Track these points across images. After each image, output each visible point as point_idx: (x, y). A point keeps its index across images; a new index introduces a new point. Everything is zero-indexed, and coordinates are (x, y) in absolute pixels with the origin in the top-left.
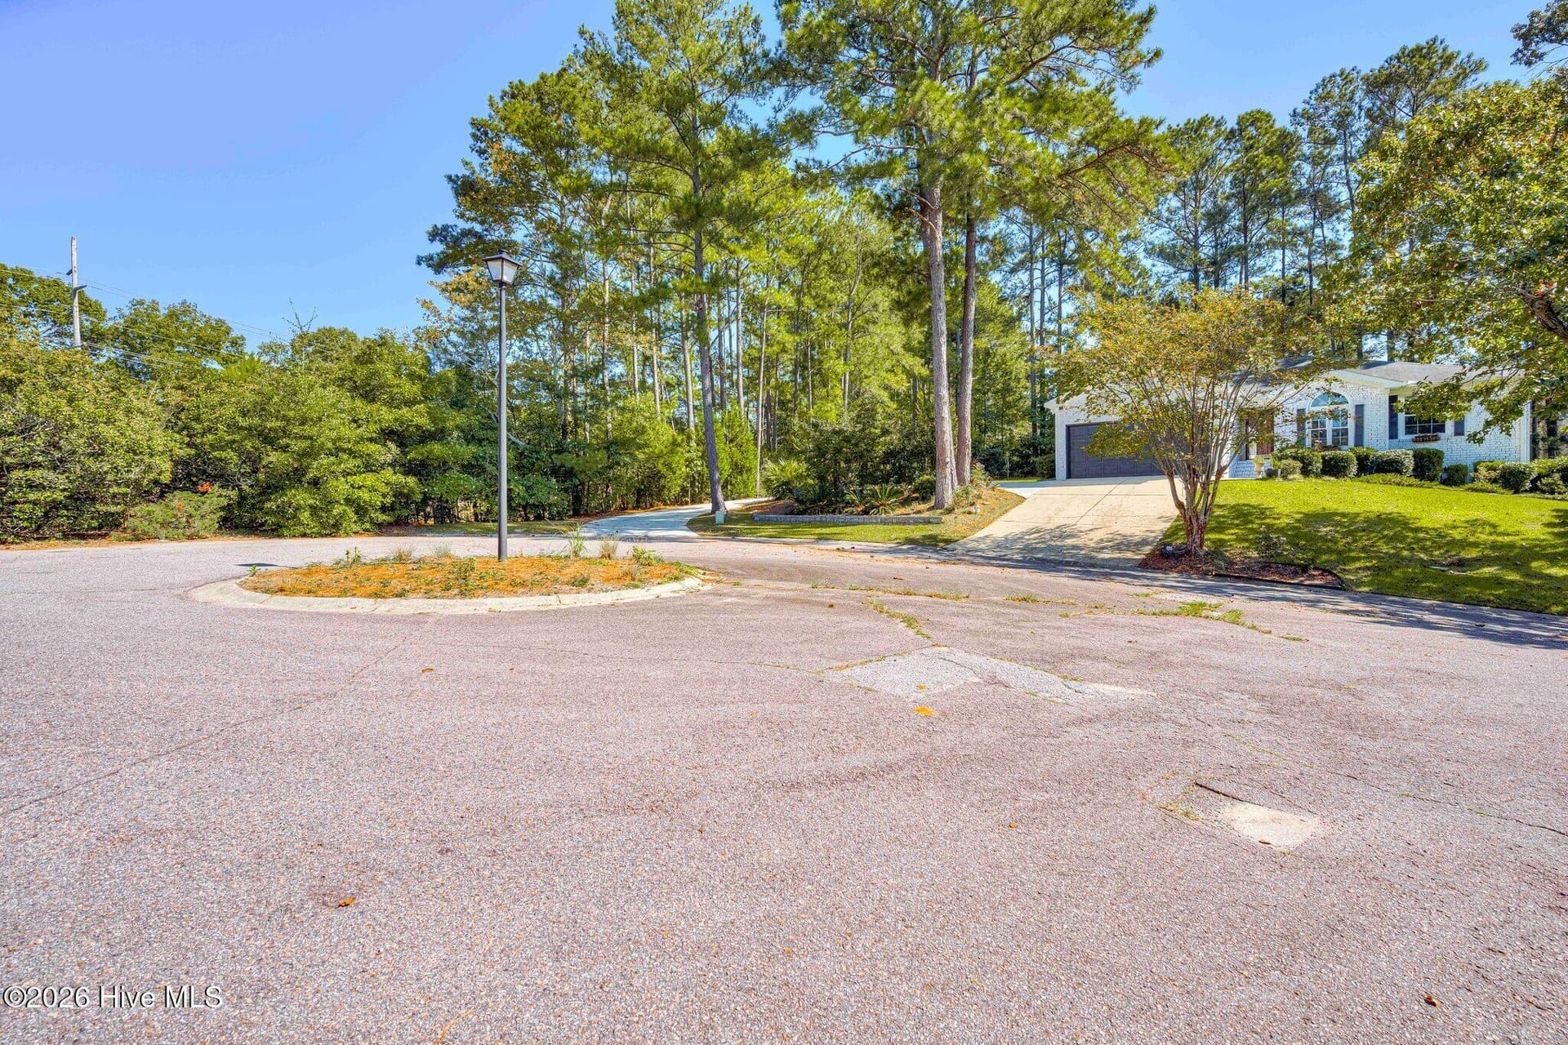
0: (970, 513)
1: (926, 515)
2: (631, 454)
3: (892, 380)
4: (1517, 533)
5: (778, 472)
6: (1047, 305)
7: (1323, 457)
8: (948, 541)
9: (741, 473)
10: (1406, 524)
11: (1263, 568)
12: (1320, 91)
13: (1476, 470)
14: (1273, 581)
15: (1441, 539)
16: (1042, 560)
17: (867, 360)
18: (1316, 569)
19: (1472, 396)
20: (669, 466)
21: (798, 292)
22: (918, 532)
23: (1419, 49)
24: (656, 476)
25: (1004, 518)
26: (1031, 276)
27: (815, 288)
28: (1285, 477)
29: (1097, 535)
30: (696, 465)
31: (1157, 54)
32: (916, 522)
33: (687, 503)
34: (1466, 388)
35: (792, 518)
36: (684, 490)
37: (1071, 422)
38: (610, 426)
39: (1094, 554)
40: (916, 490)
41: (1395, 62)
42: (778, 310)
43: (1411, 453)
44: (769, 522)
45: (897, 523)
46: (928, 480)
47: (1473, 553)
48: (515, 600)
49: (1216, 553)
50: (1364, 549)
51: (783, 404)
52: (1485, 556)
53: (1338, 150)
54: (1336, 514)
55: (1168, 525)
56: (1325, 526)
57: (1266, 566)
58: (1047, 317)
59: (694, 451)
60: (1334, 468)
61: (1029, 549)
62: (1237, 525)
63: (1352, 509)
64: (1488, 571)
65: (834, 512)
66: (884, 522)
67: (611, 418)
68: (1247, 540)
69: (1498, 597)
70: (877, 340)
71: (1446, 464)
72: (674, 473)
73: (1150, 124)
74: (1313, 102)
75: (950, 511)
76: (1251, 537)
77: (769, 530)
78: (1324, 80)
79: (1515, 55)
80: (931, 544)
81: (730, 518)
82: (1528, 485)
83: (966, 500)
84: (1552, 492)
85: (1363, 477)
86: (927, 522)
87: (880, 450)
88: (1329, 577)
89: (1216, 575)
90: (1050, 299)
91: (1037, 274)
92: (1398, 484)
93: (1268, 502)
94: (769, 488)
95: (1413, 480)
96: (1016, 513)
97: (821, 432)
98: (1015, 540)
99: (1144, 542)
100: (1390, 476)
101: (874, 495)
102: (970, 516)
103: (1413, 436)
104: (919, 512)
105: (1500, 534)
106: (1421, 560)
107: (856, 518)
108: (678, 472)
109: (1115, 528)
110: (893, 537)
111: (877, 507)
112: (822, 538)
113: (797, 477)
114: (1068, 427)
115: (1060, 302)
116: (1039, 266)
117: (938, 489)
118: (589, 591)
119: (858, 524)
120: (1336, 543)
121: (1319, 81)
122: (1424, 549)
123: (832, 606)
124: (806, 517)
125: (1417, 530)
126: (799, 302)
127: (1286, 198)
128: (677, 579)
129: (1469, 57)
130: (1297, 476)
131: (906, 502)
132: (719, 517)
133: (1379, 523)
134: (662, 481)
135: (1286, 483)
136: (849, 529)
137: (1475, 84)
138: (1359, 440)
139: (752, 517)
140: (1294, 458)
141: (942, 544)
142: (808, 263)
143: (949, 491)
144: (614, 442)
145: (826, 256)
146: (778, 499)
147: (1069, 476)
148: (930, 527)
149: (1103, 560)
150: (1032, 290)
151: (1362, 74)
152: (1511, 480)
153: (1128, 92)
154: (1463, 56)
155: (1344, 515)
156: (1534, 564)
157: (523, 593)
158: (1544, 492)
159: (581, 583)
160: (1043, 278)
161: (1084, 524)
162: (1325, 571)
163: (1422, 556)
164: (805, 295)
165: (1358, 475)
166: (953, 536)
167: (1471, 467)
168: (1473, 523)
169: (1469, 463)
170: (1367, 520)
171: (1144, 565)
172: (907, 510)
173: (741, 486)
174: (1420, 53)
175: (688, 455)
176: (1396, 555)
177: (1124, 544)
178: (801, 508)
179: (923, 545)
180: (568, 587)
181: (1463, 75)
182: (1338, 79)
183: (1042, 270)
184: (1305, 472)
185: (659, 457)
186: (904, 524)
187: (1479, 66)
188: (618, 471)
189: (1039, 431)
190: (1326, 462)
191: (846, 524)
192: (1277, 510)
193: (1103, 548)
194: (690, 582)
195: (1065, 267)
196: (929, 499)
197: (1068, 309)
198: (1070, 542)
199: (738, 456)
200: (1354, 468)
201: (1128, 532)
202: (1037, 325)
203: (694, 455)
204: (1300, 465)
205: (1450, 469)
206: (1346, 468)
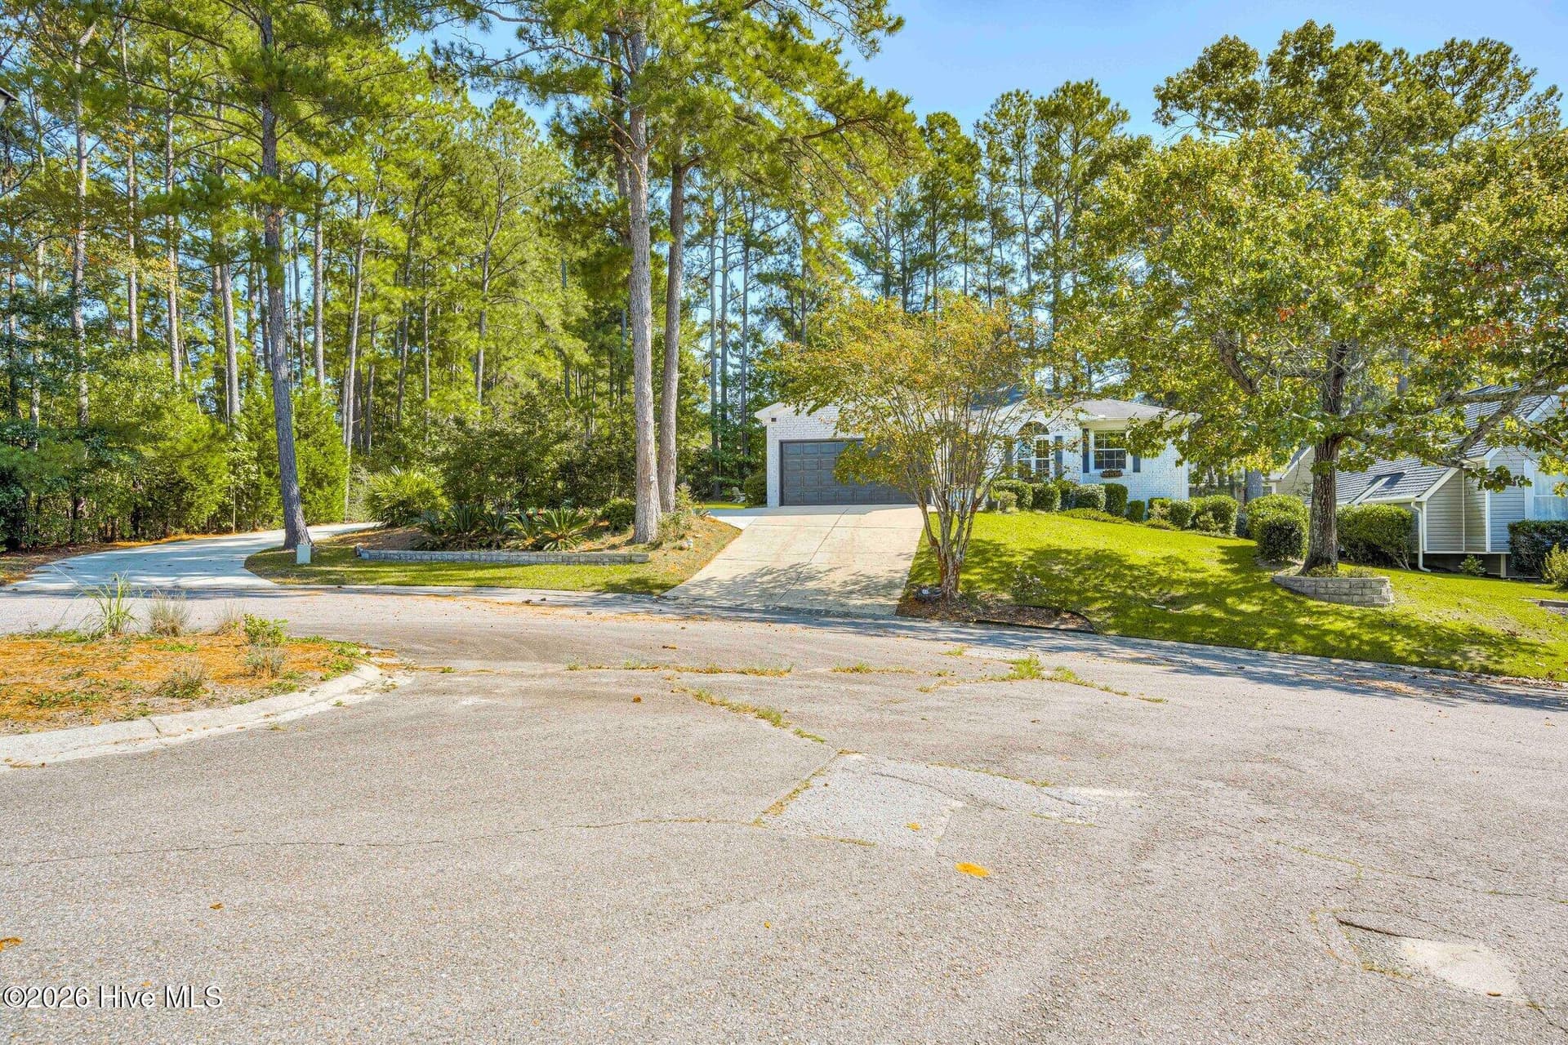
0: (681, 549)
1: (625, 551)
2: (132, 451)
3: (542, 366)
4: (1202, 570)
5: (391, 486)
6: (729, 291)
7: (1033, 489)
8: (664, 587)
9: (319, 485)
10: (1120, 561)
11: (1018, 612)
12: (1000, 106)
13: (1151, 506)
14: (1031, 627)
15: (1149, 578)
16: (788, 610)
17: (508, 335)
18: (1067, 612)
19: (1169, 434)
20: (201, 471)
21: (413, 229)
22: (621, 575)
23: (1079, 87)
24: (176, 488)
25: (720, 556)
26: (713, 254)
27: (437, 226)
28: (1003, 509)
29: (839, 577)
30: (248, 472)
31: (899, 23)
32: (613, 561)
33: (228, 531)
34: (1166, 427)
35: (426, 555)
36: (224, 509)
37: (785, 438)
38: (85, 400)
39: (843, 600)
40: (605, 517)
41: (1061, 94)
42: (378, 249)
43: (1103, 487)
44: (386, 561)
45: (586, 563)
46: (623, 506)
47: (1179, 592)
48: (59, 735)
49: (969, 598)
50: (1096, 588)
51: (380, 385)
52: (1190, 594)
53: (1013, 171)
54: (1060, 551)
55: (910, 564)
56: (1056, 565)
57: (1020, 610)
58: (729, 306)
59: (242, 448)
60: (1042, 502)
61: (766, 594)
62: (978, 564)
63: (1074, 547)
64: (1197, 609)
65: (489, 546)
66: (567, 561)
67: (87, 390)
68: (993, 581)
69: (1216, 634)
70: (522, 310)
71: (1130, 499)
72: (210, 483)
73: (899, 100)
74: (993, 116)
75: (656, 546)
76: (995, 577)
77: (394, 574)
78: (1003, 96)
79: (1156, 114)
80: (643, 591)
81: (319, 555)
82: (1190, 522)
83: (677, 531)
84: (1208, 530)
85: (1068, 512)
86: (629, 560)
87: (550, 463)
88: (1079, 620)
89: (979, 622)
90: (732, 285)
91: (719, 253)
92: (1096, 519)
93: (999, 539)
94: (375, 509)
95: (1107, 516)
96: (736, 547)
97: (468, 433)
98: (749, 583)
99: (890, 585)
100: (1089, 511)
101: (549, 523)
102: (683, 553)
103: (1102, 471)
104: (613, 547)
105: (1192, 571)
106: (1142, 598)
107: (525, 556)
108: (218, 481)
109: (855, 568)
110: (588, 582)
111: (555, 540)
112: (481, 585)
113: (420, 495)
114: (782, 443)
115: (746, 290)
116: (721, 244)
117: (639, 516)
118: (208, 704)
119: (530, 564)
120: (1071, 582)
121: (999, 96)
122: (1142, 587)
123: (638, 700)
124: (447, 555)
125: (1131, 568)
126: (414, 243)
127: (971, 212)
128: (348, 669)
129: (1118, 105)
130: (1013, 509)
131: (593, 533)
132: (303, 554)
133: (1099, 560)
134: (188, 495)
135: (1007, 516)
136: (517, 571)
137: (1122, 133)
138: (1059, 474)
139: (356, 553)
140: (1010, 490)
141: (658, 591)
142: (425, 187)
143: (653, 516)
144: (98, 429)
145: (450, 185)
146: (392, 525)
147: (782, 503)
148: (634, 567)
149: (855, 606)
150: (713, 271)
151: (1034, 99)
152: (1178, 517)
153: (867, 57)
154: (1112, 103)
155: (1068, 552)
156: (1229, 601)
157: (70, 719)
158: (1202, 529)
159: (185, 690)
160: (725, 258)
161: (820, 562)
162: (1074, 613)
163: (1143, 594)
164: (422, 232)
165: (1062, 509)
166: (669, 580)
167: (1146, 505)
168: (1168, 559)
169: (1145, 499)
170: (1088, 558)
171: (902, 611)
172: (596, 544)
173: (322, 504)
174: (1083, 91)
175: (234, 455)
176: (1123, 595)
177: (870, 588)
178: (438, 540)
179: (633, 592)
180: (164, 701)
181: (1111, 122)
182: (1014, 99)
183: (724, 249)
184: (1020, 505)
185: (183, 456)
186: (596, 563)
187: (1124, 116)
188: (102, 477)
189: (720, 444)
190: (1036, 494)
191: (509, 564)
192: (1009, 547)
193: (851, 592)
194: (368, 673)
195: (752, 250)
196: (625, 530)
197: (754, 299)
198: (811, 585)
199: (317, 460)
200: (1058, 503)
201: (871, 573)
202: (718, 315)
203: (243, 455)
204: (1015, 497)
205: (1131, 504)
206: (1052, 501)
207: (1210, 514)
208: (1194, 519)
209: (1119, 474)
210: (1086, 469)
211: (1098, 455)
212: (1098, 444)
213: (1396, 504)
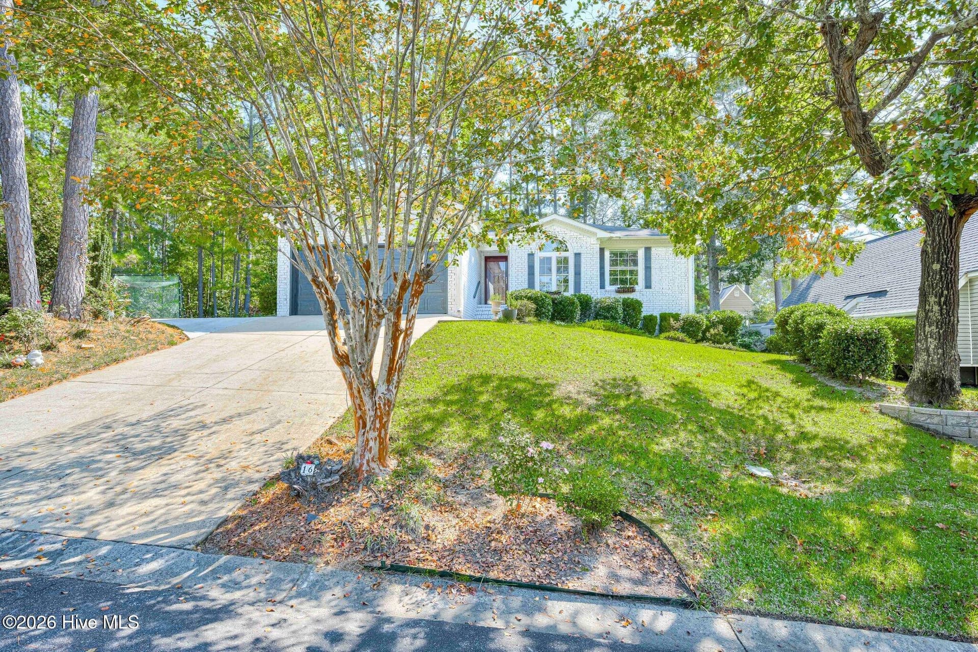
7: (553, 300)
13: (663, 320)
28: (522, 320)
43: (620, 301)
60: (561, 314)
71: (644, 312)
82: (701, 335)
84: (720, 343)
85: (588, 323)
92: (615, 330)
95: (625, 328)
100: (608, 322)
103: (616, 287)
130: (531, 319)
135: (522, 325)
138: (577, 288)
147: (292, 312)
152: (690, 330)
158: (714, 342)
165: (583, 321)
167: (660, 319)
169: (658, 314)
184: (539, 315)
190: (556, 305)
200: (578, 315)
204: (534, 306)
205: (645, 318)
206: (572, 312)
207: (721, 327)
208: (704, 332)
209: (632, 290)
210: (602, 286)
211: (613, 273)
212: (614, 263)
213: (906, 317)
